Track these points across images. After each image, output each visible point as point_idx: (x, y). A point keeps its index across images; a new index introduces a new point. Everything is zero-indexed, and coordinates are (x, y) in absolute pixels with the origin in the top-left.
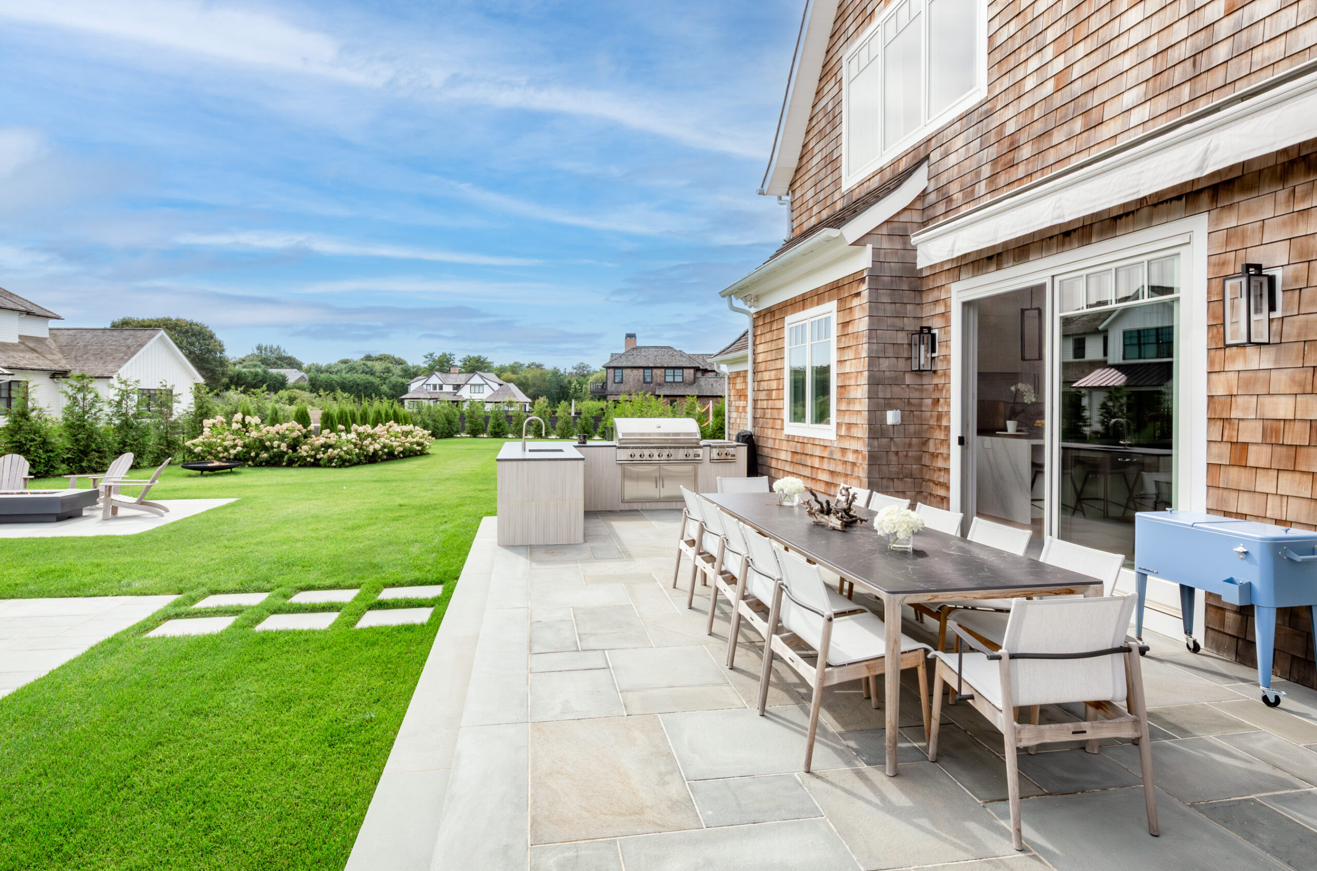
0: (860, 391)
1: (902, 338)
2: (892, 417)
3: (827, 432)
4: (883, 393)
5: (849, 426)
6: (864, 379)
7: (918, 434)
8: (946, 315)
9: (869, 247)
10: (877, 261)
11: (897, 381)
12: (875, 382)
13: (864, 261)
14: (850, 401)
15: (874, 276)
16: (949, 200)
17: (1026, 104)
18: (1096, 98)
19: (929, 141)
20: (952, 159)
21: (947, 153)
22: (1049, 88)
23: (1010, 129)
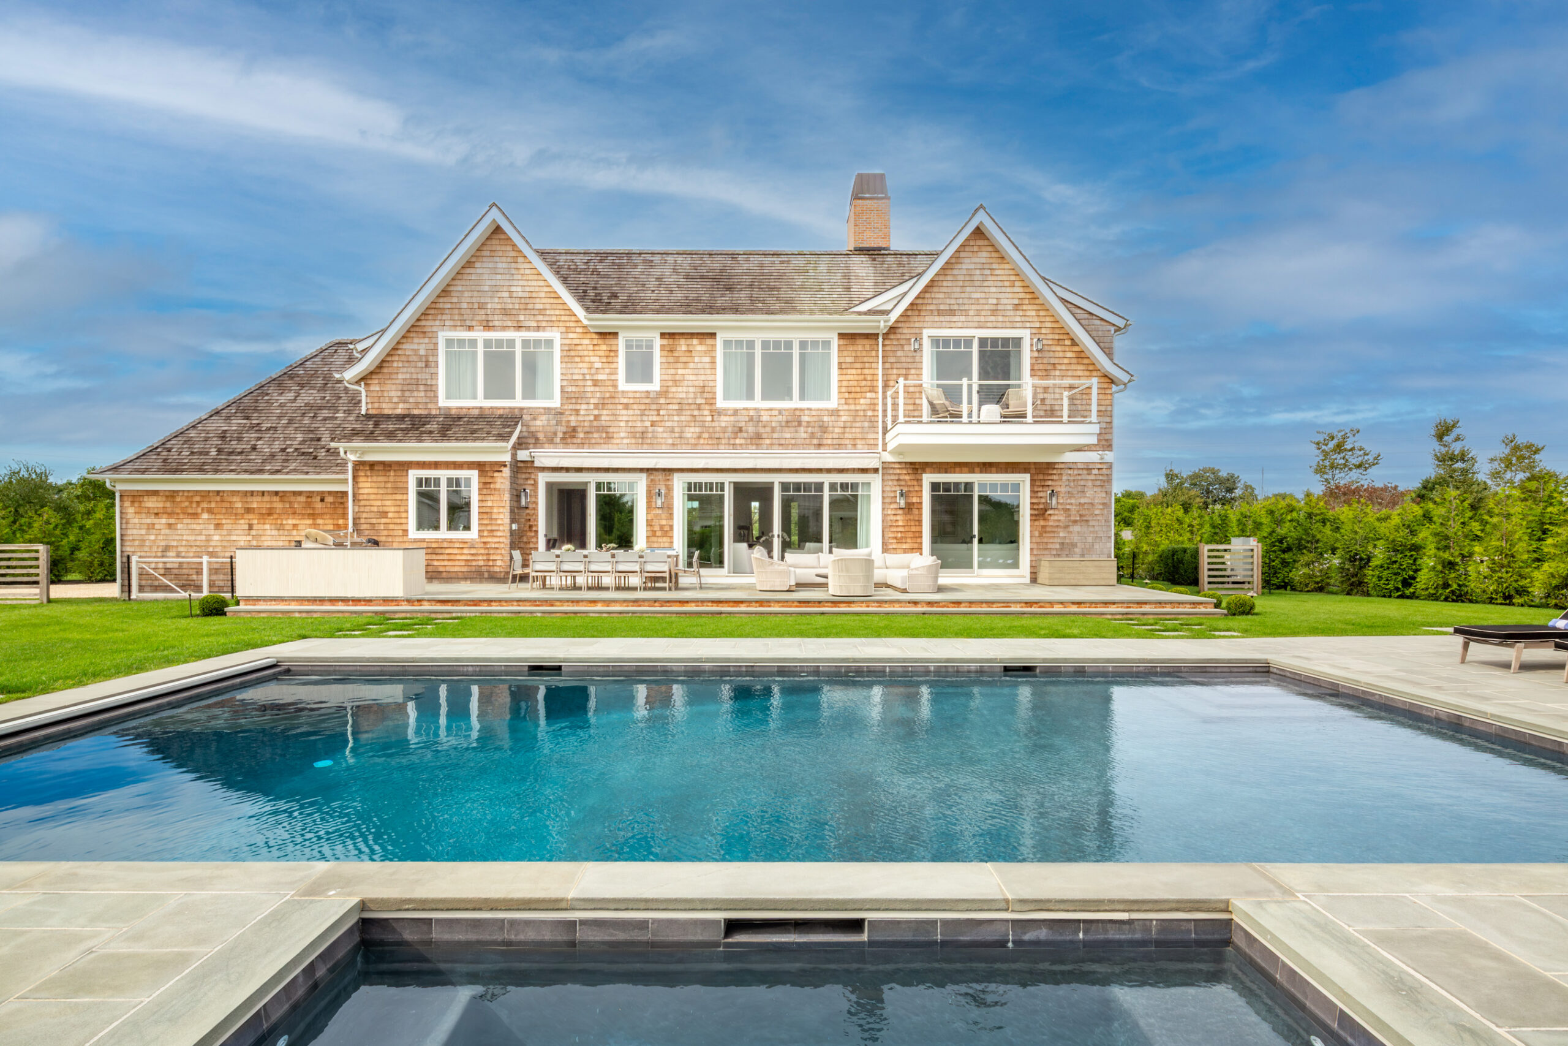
0: (502, 515)
1: (515, 492)
2: (514, 527)
3: (466, 535)
5: (491, 531)
6: (506, 510)
8: (536, 486)
10: (513, 458)
11: (514, 511)
15: (511, 465)
16: (537, 439)
17: (580, 418)
18: (611, 430)
19: (522, 409)
20: (538, 423)
21: (535, 419)
22: (592, 418)
23: (573, 424)
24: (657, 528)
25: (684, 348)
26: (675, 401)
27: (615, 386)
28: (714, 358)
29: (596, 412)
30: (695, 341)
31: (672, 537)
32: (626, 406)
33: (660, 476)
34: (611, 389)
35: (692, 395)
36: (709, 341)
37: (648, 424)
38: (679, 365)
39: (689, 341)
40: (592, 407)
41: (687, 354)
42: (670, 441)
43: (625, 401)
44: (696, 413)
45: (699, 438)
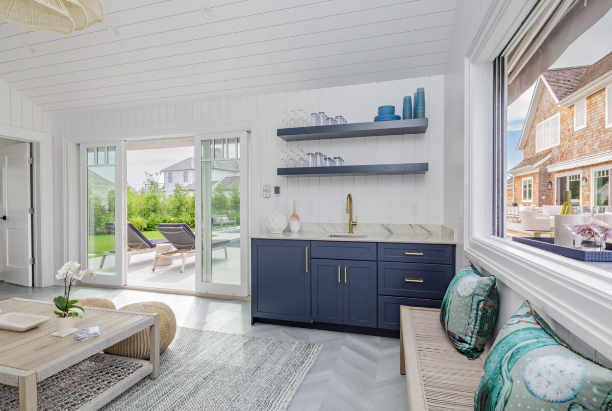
0: (537, 193)
1: (546, 183)
2: (543, 197)
3: (531, 201)
4: (542, 193)
5: (535, 199)
6: (538, 191)
7: (549, 200)
8: (554, 180)
9: (539, 168)
10: (540, 170)
11: (545, 191)
12: (540, 191)
13: (538, 170)
14: (535, 195)
15: (540, 173)
16: (555, 160)
17: (565, 148)
18: (572, 151)
19: (552, 148)
20: (555, 153)
21: (554, 152)
22: (567, 147)
23: (563, 151)
24: (585, 197)
25: (594, 101)
26: (591, 130)
27: (574, 130)
28: (604, 101)
29: (568, 144)
30: (598, 96)
31: (590, 201)
32: (577, 138)
33: (586, 170)
34: (572, 132)
35: (597, 126)
36: (603, 93)
37: (583, 145)
38: (593, 111)
39: (596, 97)
40: (567, 142)
41: (595, 104)
42: (589, 152)
43: (576, 136)
44: (598, 134)
45: (599, 147)
